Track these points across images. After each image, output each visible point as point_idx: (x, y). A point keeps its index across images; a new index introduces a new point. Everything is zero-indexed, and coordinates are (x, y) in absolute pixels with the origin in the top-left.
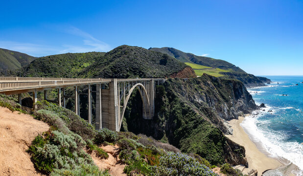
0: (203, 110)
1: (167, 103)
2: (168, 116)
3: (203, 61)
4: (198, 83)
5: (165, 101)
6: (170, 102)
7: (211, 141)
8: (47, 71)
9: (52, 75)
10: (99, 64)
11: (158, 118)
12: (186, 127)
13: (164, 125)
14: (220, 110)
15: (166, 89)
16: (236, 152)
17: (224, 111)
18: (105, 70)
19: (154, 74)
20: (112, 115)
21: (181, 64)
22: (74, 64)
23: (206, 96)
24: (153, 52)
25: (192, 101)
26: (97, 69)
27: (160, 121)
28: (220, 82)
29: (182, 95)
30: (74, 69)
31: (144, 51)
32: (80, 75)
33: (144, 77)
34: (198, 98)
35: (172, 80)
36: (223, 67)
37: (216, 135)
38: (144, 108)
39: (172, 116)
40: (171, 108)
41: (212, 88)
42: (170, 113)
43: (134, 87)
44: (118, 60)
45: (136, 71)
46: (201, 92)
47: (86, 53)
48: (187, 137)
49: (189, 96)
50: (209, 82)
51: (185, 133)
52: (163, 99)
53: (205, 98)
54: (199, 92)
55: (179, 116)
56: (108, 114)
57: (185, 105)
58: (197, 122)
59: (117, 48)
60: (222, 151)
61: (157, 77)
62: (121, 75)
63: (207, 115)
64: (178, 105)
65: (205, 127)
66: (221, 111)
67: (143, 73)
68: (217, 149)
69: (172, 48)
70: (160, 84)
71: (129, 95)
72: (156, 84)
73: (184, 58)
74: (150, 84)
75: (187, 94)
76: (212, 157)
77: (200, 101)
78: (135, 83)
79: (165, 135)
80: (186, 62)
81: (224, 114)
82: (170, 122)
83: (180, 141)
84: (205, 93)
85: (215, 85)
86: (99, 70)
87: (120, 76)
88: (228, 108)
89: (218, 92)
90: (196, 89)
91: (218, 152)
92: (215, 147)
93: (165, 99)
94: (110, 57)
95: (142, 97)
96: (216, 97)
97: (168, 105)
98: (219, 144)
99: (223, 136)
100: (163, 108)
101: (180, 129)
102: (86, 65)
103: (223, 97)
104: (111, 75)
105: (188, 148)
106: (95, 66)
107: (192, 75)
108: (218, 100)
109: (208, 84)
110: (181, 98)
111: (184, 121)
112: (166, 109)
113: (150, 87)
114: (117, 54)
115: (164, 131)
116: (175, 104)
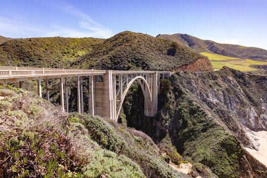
0: (218, 112)
1: (172, 100)
2: (173, 115)
3: (226, 51)
4: (215, 78)
5: (171, 98)
6: (176, 100)
7: (223, 150)
8: (26, 59)
9: (35, 65)
10: (96, 52)
11: (161, 116)
12: (193, 129)
13: (167, 124)
14: (243, 115)
15: (172, 84)
16: (259, 173)
17: (249, 117)
18: (104, 61)
19: (160, 66)
20: (107, 109)
21: (193, 55)
22: (66, 51)
23: (224, 95)
24: (160, 40)
25: (204, 101)
26: (95, 59)
27: (163, 119)
28: (247, 79)
29: (191, 91)
30: (65, 57)
31: (150, 38)
32: (73, 65)
33: (148, 70)
34: (213, 97)
35: (181, 74)
36: (257, 57)
37: (231, 145)
38: (146, 104)
39: (178, 115)
40: (177, 106)
41: (234, 85)
42: (175, 111)
43: (133, 80)
44: (119, 48)
45: (139, 62)
46: (218, 90)
47: (81, 39)
48: (193, 140)
49: (201, 93)
50: (231, 78)
51: (192, 135)
52: (169, 95)
53: (222, 98)
54: (215, 90)
55: (186, 115)
56: (101, 108)
57: (194, 103)
58: (208, 125)
59: (118, 35)
60: (237, 165)
61: (162, 70)
62: (122, 66)
63: (223, 119)
64: (185, 103)
65: (217, 132)
66: (245, 116)
67: (147, 65)
68: (230, 162)
69: (186, 35)
70: (166, 78)
71: (127, 89)
72: (161, 78)
73: (200, 47)
74: (153, 77)
75: (198, 91)
76: (223, 169)
77: (215, 101)
78: (134, 75)
79: (168, 135)
80: (203, 52)
81: (249, 121)
82: (174, 121)
83: (185, 144)
84: (223, 92)
85: (239, 82)
86: (97, 60)
87: (120, 67)
88: (256, 115)
89: (242, 92)
90: (210, 86)
91: (231, 165)
92: (228, 158)
93: (171, 96)
94: (110, 45)
95: (144, 92)
96: (238, 98)
97: (173, 103)
98: (233, 155)
99: (240, 148)
100: (167, 105)
101: (186, 130)
102: (81, 53)
103: (250, 98)
104: (110, 66)
105: (193, 152)
106: (91, 55)
107: (207, 68)
108: (242, 102)
109: (229, 81)
110: (189, 95)
111: (191, 122)
112: (171, 107)
113: (153, 81)
114: (117, 42)
115: (167, 131)
116: (182, 102)
